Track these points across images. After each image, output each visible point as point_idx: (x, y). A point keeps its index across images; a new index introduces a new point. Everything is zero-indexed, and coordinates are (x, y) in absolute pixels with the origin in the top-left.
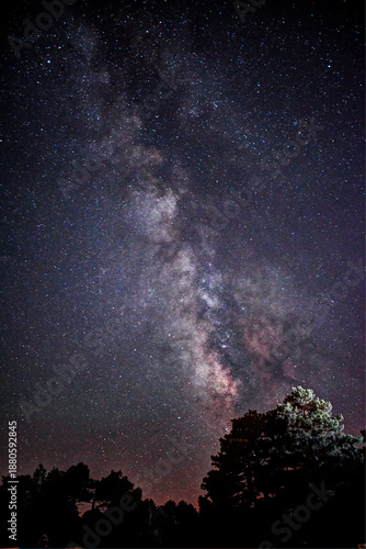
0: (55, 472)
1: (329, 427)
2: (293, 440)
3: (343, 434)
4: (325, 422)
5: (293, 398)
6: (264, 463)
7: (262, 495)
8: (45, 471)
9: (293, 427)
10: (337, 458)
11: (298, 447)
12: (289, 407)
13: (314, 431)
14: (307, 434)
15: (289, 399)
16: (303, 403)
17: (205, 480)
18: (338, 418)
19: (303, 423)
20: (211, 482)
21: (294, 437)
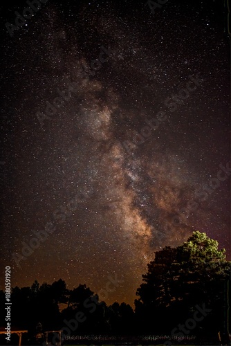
0: (45, 285)
1: (216, 256)
2: (194, 264)
3: (225, 261)
4: (214, 253)
5: (193, 239)
6: (176, 279)
7: (174, 299)
8: (38, 284)
9: (193, 256)
10: (221, 276)
11: (197, 269)
12: (191, 244)
13: (207, 259)
14: (203, 261)
15: (191, 239)
16: (200, 241)
17: (138, 290)
18: (222, 251)
19: (200, 254)
20: (142, 291)
21: (194, 262)
